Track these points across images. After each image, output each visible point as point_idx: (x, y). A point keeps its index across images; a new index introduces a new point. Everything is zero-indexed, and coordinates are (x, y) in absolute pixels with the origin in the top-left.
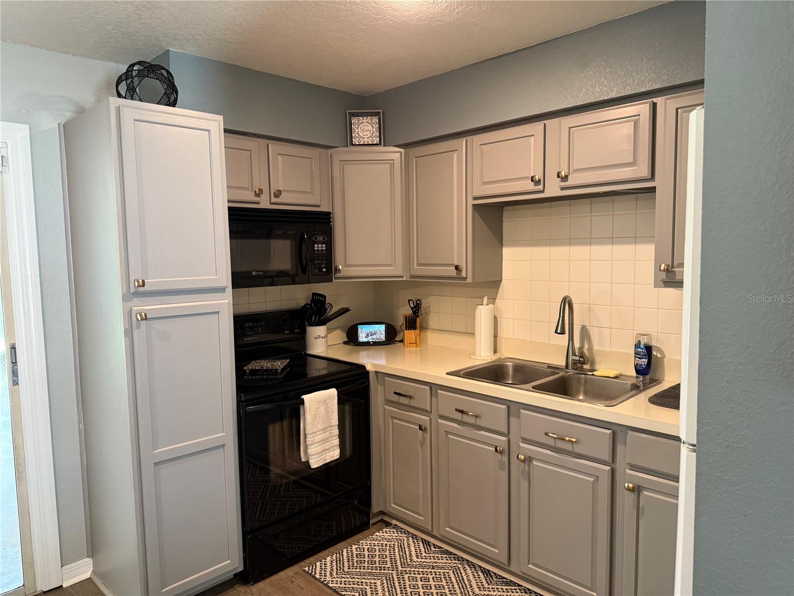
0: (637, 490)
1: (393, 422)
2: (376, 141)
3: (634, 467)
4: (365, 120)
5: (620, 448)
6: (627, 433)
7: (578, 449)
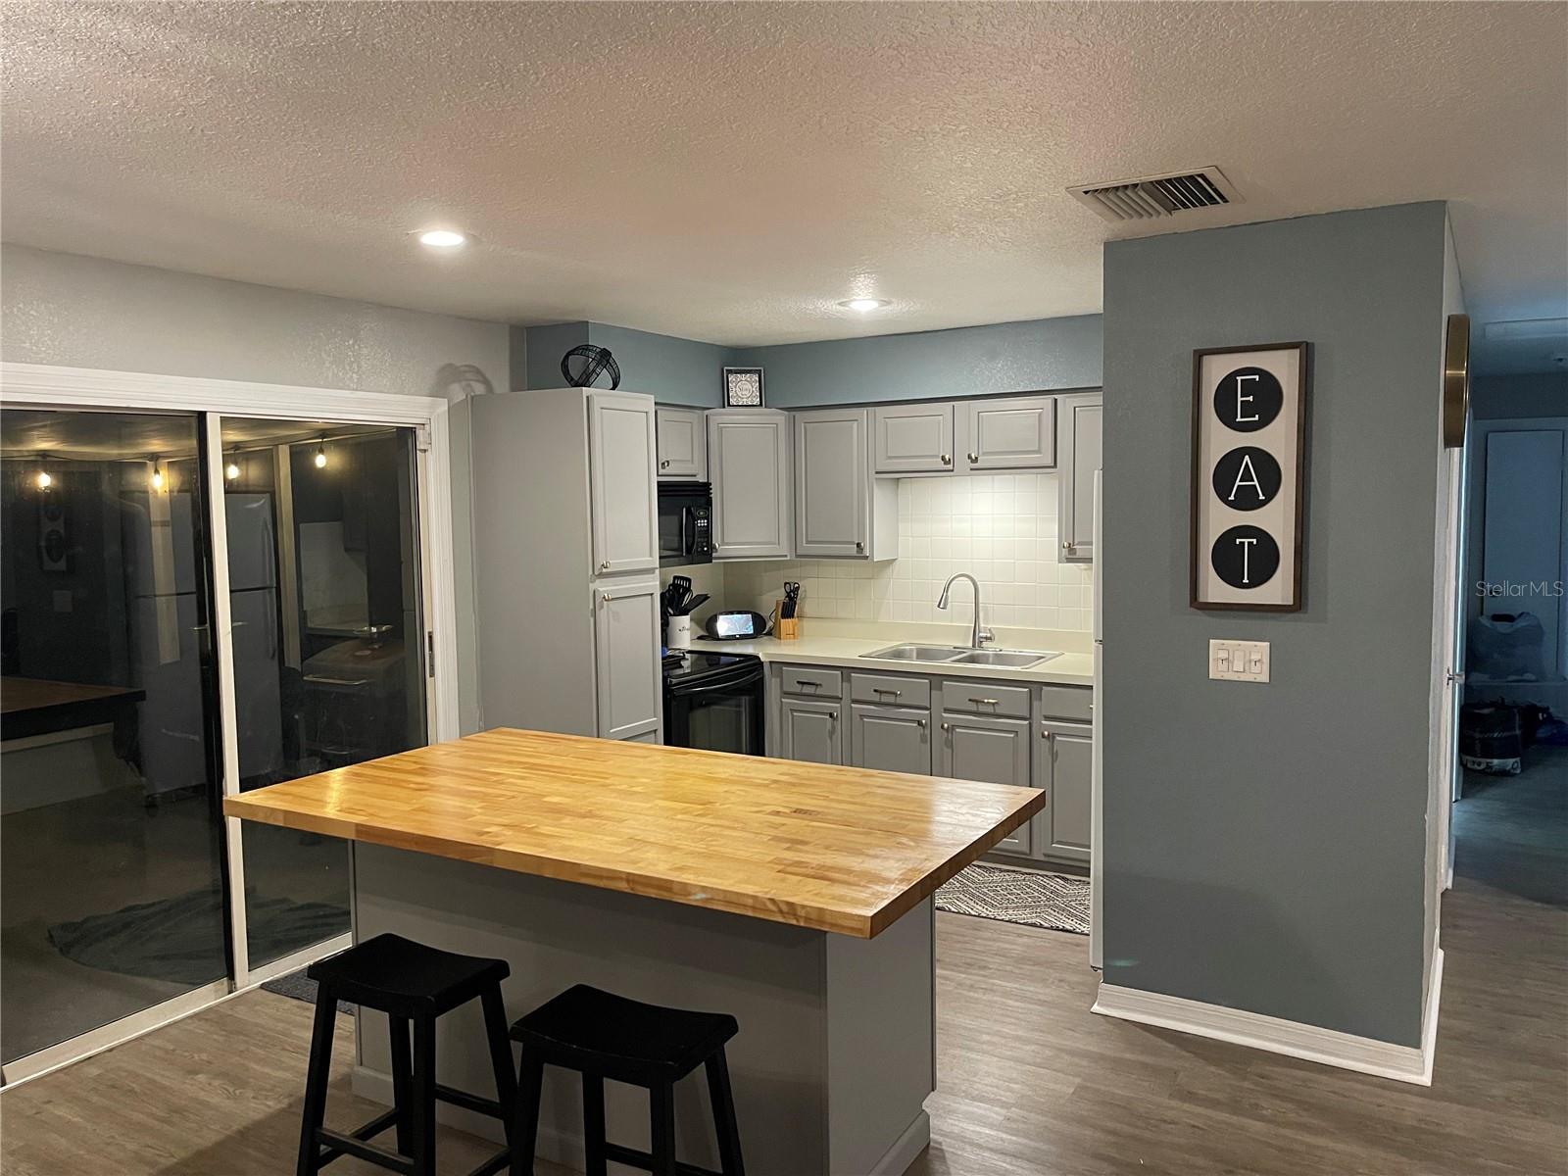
0: (1051, 737)
1: (793, 715)
2: (757, 401)
3: (1047, 718)
4: (743, 377)
5: (1035, 704)
6: (1041, 689)
7: (999, 710)
